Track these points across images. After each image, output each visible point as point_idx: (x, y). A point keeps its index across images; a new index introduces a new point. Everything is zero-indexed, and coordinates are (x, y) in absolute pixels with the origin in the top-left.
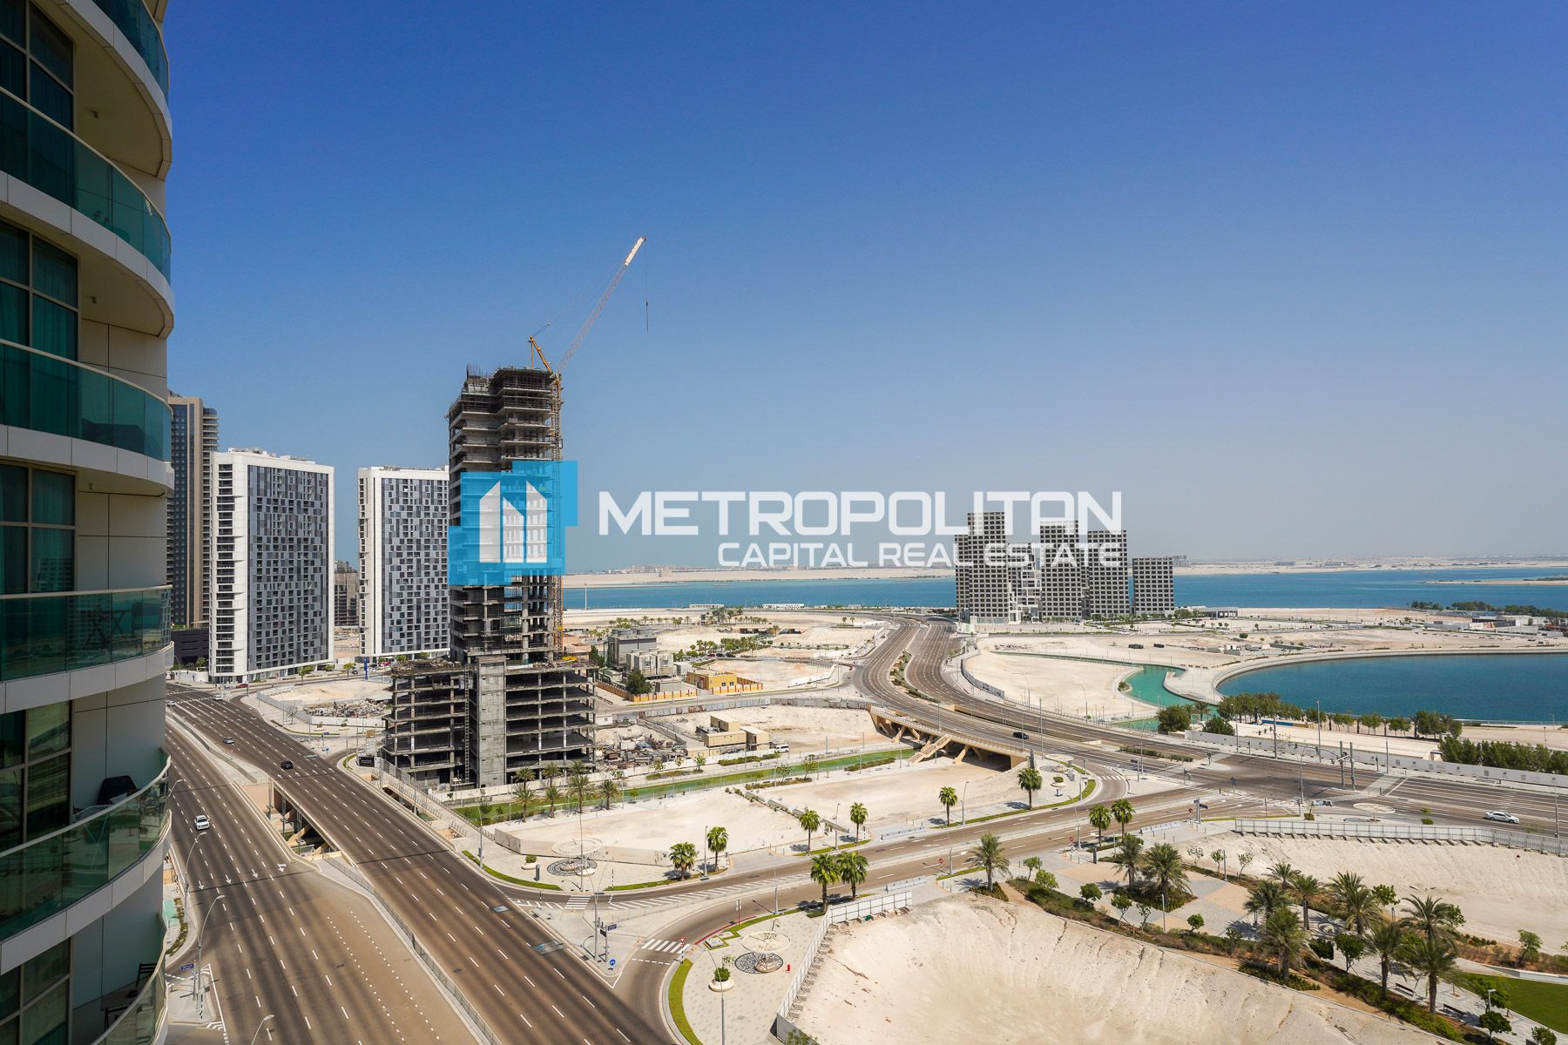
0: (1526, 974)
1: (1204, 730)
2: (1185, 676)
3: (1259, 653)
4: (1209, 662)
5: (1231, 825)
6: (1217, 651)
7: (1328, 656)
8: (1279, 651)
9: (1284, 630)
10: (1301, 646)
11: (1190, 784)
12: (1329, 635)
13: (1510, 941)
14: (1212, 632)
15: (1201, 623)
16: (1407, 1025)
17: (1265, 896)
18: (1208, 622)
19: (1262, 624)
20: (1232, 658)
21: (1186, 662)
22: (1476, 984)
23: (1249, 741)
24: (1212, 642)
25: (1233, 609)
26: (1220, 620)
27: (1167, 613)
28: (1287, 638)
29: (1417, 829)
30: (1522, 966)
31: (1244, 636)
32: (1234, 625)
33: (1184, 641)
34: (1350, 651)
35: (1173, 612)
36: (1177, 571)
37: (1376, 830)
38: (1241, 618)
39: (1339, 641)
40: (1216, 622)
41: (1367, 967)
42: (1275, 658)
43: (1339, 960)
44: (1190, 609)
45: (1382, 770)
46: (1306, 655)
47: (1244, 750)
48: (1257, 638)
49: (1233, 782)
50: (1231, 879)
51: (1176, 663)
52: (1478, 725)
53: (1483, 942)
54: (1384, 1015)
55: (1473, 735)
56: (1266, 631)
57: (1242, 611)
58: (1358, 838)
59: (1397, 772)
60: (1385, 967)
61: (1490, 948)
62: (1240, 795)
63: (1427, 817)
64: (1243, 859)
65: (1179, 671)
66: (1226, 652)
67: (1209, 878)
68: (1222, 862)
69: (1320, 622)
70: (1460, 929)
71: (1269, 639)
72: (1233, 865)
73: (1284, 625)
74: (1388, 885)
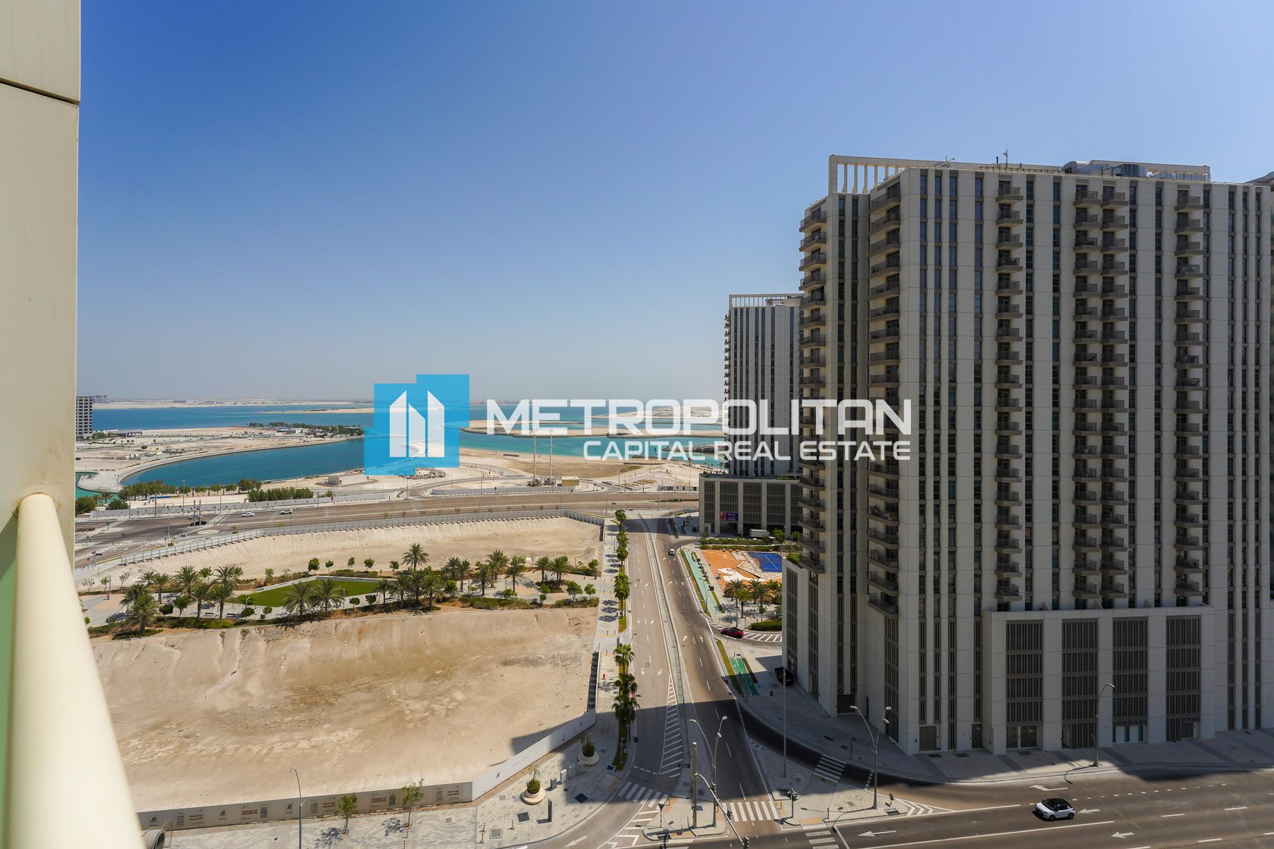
0: (266, 589)
1: (107, 509)
2: (96, 478)
3: (154, 458)
4: (116, 466)
5: (119, 561)
6: (123, 458)
7: (199, 455)
8: (168, 455)
9: (173, 443)
10: (183, 451)
11: (91, 544)
12: (202, 443)
13: (262, 576)
14: (122, 446)
15: (113, 441)
16: (207, 630)
17: (134, 593)
18: (119, 441)
19: (158, 440)
20: (134, 462)
21: (98, 468)
22: (242, 600)
23: (138, 511)
24: (121, 453)
25: (139, 431)
26: (128, 439)
27: (85, 436)
28: (174, 447)
29: (229, 538)
30: (265, 585)
31: (144, 447)
32: (138, 441)
33: (98, 454)
34: (212, 452)
35: (91, 435)
36: (96, 406)
37: (208, 543)
38: (145, 436)
39: (207, 447)
40: (125, 440)
41: (191, 611)
42: (166, 460)
43: (176, 612)
44: (105, 432)
45: (217, 512)
46: (185, 456)
47: (135, 517)
48: (154, 448)
49: (124, 536)
50: (114, 592)
51: (90, 469)
52: (270, 483)
53: (251, 580)
54: (196, 630)
55: (265, 488)
56: (161, 444)
57: (145, 432)
58: (198, 550)
59: (225, 512)
60: (200, 607)
61: (253, 583)
62: (130, 543)
63: (235, 530)
64: (122, 578)
65: (91, 475)
66: (130, 459)
67: (99, 595)
68: (108, 584)
69: (197, 436)
70: (241, 578)
71: (162, 448)
72: (116, 583)
73: (173, 439)
74: (208, 567)
